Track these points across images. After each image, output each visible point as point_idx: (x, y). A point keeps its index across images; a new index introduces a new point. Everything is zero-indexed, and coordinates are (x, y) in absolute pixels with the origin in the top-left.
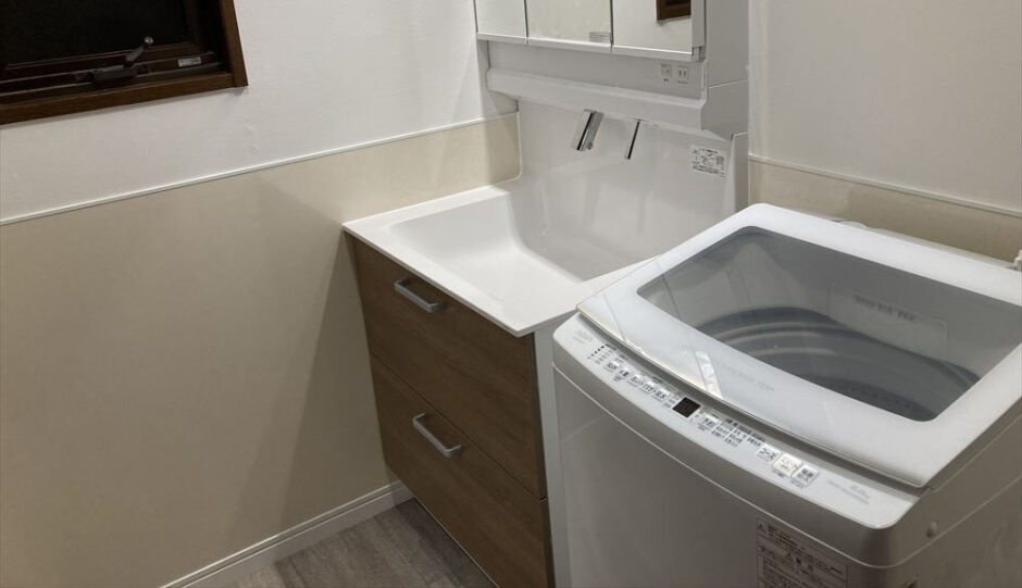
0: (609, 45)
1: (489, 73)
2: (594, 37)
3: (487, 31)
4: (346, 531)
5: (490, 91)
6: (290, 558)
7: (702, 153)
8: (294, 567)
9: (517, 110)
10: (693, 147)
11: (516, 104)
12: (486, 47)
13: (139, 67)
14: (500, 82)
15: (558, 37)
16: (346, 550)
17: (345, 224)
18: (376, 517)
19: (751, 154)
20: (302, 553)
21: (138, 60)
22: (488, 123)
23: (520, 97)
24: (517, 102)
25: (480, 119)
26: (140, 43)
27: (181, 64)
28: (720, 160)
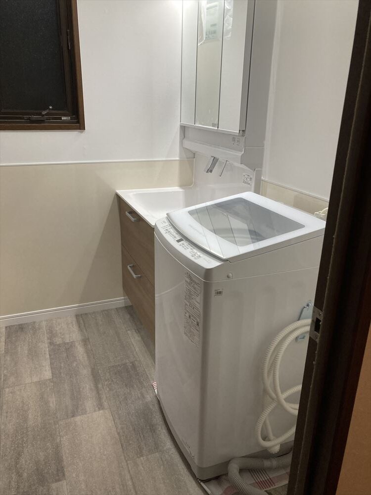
0: (217, 128)
1: (183, 141)
2: (214, 125)
3: (184, 122)
4: (104, 311)
5: (184, 148)
6: (81, 315)
7: (246, 176)
8: (82, 317)
9: (194, 157)
10: (244, 174)
11: (194, 155)
12: (183, 128)
13: (47, 118)
14: (188, 144)
15: (204, 125)
16: (102, 316)
17: (117, 191)
18: (116, 308)
19: (262, 178)
20: (86, 314)
21: (46, 115)
22: (181, 161)
23: (196, 152)
24: (194, 154)
25: (178, 159)
26: (47, 108)
27: (62, 119)
28: (251, 179)
